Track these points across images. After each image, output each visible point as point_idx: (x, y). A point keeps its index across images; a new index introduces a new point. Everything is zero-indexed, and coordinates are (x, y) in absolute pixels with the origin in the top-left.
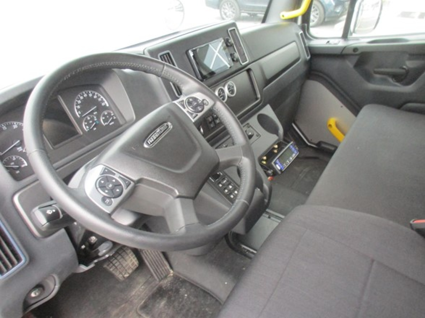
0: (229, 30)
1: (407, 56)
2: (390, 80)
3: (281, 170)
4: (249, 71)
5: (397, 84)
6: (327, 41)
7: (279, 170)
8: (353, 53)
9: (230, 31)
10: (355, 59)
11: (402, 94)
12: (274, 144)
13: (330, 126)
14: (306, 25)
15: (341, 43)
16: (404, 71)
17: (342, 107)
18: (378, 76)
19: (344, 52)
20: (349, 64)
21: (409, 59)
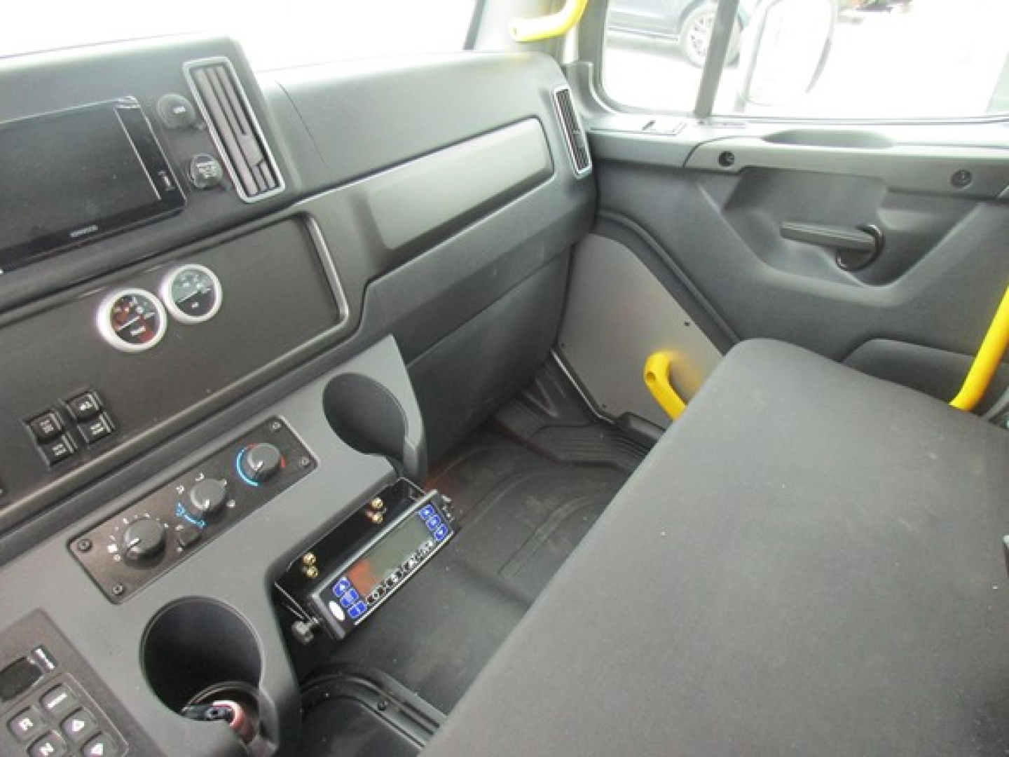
0: (187, 65)
1: (883, 192)
2: (830, 261)
3: (348, 622)
4: (302, 219)
5: (848, 275)
6: (646, 119)
7: (338, 621)
8: (717, 166)
9: (192, 71)
10: (728, 187)
11: (862, 308)
12: (370, 494)
13: (651, 375)
14: (590, 65)
15: (691, 134)
16: (869, 239)
17: (687, 324)
18: (792, 245)
19: (692, 163)
20: (710, 200)
21: (888, 204)
